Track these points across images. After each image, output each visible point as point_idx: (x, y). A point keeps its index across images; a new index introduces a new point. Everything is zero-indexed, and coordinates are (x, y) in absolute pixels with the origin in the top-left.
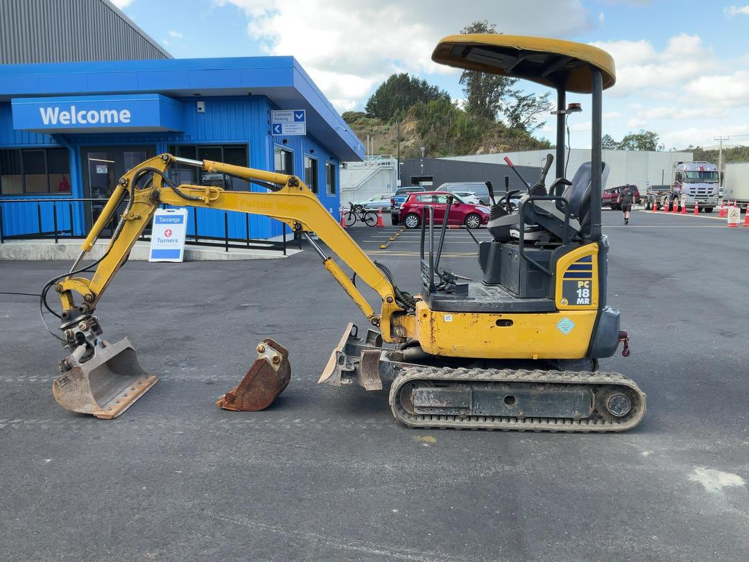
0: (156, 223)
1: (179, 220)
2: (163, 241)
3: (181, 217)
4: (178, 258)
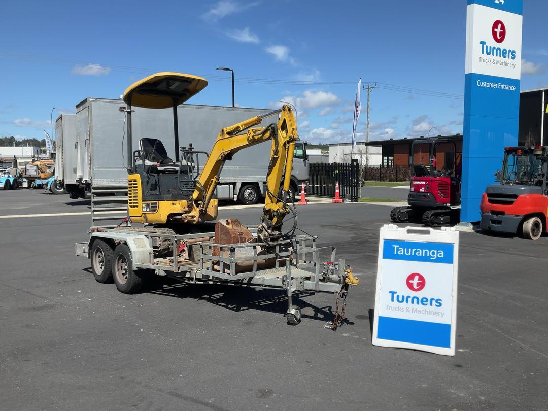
0: (385, 257)
1: (442, 254)
2: (405, 299)
3: (447, 248)
4: (447, 345)
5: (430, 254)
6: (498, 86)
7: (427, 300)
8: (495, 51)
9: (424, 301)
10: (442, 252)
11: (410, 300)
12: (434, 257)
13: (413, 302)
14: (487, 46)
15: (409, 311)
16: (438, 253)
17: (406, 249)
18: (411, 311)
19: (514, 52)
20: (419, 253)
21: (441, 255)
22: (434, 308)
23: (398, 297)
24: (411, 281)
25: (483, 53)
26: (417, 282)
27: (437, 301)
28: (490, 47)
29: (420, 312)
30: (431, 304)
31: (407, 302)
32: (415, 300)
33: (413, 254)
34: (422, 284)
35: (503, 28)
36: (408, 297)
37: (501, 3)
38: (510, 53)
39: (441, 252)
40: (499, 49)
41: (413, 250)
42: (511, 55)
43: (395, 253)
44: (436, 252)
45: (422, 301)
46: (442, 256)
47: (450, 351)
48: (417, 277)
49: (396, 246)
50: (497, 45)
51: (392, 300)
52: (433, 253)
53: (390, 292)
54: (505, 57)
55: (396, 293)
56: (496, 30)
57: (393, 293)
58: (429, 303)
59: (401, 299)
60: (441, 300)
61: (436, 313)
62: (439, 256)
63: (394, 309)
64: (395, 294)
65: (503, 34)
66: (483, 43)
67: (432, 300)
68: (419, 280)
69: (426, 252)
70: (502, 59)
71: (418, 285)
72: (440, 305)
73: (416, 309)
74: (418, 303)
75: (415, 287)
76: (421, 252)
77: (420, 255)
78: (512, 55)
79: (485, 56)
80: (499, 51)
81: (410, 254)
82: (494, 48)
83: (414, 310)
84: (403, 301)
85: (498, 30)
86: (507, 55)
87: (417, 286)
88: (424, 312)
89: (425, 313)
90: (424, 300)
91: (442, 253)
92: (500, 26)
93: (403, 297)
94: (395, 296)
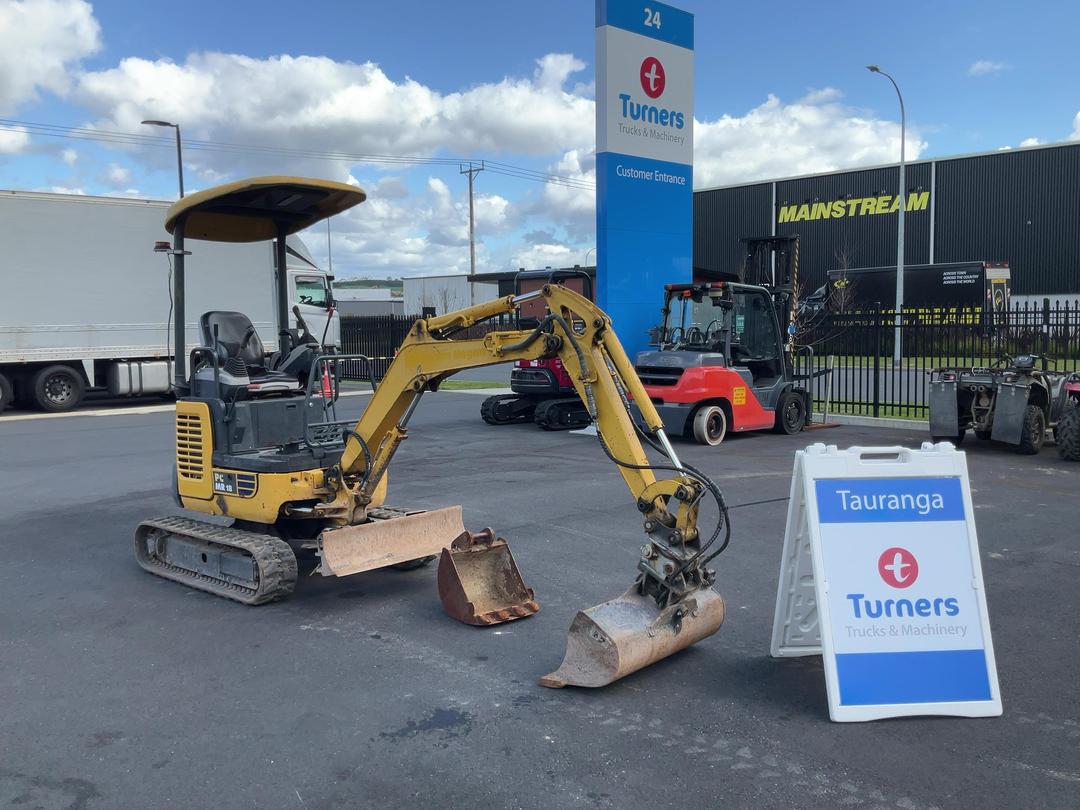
5: (916, 505)
6: (654, 175)
7: (928, 605)
8: (647, 112)
9: (921, 608)
10: (940, 497)
11: (893, 608)
12: (926, 509)
13: (900, 613)
14: (632, 105)
15: (896, 634)
16: (931, 500)
17: (865, 497)
18: (900, 633)
19: (680, 115)
20: (894, 504)
21: (938, 504)
22: (944, 618)
23: (868, 604)
24: (888, 567)
25: (625, 115)
26: (899, 567)
27: (948, 603)
28: (638, 106)
29: (919, 632)
30: (938, 612)
31: (889, 614)
32: (904, 607)
33: (882, 507)
34: (911, 572)
35: (660, 71)
36: (889, 603)
37: (655, 25)
38: (675, 118)
39: (938, 498)
40: (653, 109)
41: (881, 498)
42: (675, 122)
43: (845, 508)
44: (927, 497)
45: (919, 609)
46: (941, 505)
47: (993, 707)
48: (898, 557)
49: (843, 493)
50: (651, 102)
51: (858, 614)
52: (923, 501)
53: (849, 597)
54: (665, 124)
55: (862, 596)
56: (647, 75)
57: (856, 598)
58: (932, 609)
59: (874, 610)
60: (954, 600)
61: (951, 630)
62: (935, 507)
63: (865, 633)
64: (860, 600)
65: (660, 83)
66: (625, 98)
67: (938, 602)
68: (904, 561)
69: (908, 500)
70: (659, 128)
71: (904, 572)
72: (956, 611)
73: (910, 626)
74: (911, 613)
75: (900, 579)
76: (897, 501)
77: (897, 506)
78: (679, 120)
79: (629, 121)
80: (653, 113)
81: (875, 506)
82: (645, 107)
83: (907, 630)
84: (879, 613)
85: (652, 76)
86: (668, 120)
87: (903, 576)
88: (926, 631)
89: (929, 633)
90: (923, 605)
91: (941, 500)
92: (654, 67)
93: (879, 604)
94: (862, 602)
